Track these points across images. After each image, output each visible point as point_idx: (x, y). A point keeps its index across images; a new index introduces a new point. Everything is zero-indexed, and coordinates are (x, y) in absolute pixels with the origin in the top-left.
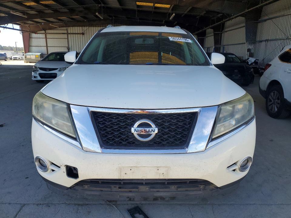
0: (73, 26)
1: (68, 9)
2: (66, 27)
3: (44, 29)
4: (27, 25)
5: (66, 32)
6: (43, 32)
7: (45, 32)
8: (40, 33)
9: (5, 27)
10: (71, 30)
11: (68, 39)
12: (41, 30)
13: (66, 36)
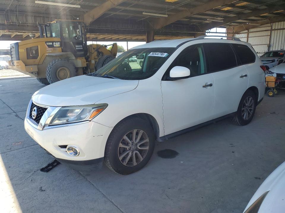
0: (278, 22)
1: (266, 6)
2: (271, 23)
3: (248, 29)
4: (232, 27)
5: (270, 29)
6: (246, 31)
7: (248, 31)
8: (243, 33)
9: (209, 31)
10: (276, 25)
11: (270, 36)
12: (244, 30)
13: (268, 33)
